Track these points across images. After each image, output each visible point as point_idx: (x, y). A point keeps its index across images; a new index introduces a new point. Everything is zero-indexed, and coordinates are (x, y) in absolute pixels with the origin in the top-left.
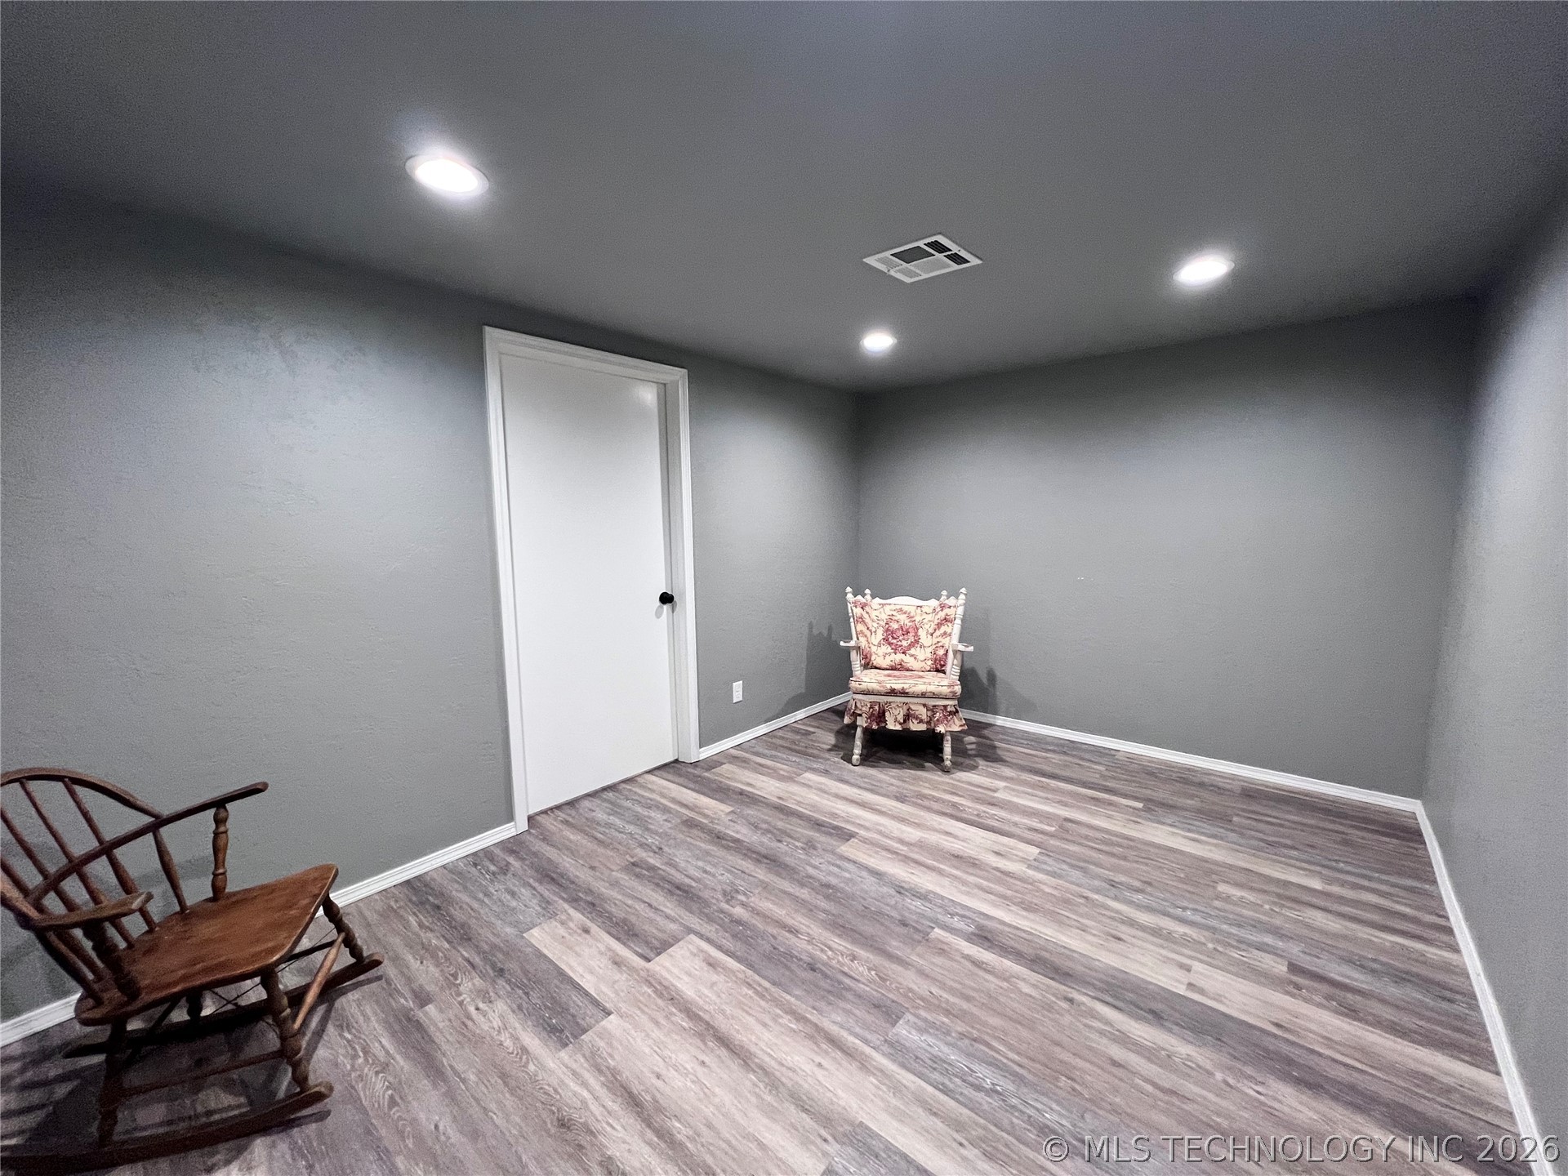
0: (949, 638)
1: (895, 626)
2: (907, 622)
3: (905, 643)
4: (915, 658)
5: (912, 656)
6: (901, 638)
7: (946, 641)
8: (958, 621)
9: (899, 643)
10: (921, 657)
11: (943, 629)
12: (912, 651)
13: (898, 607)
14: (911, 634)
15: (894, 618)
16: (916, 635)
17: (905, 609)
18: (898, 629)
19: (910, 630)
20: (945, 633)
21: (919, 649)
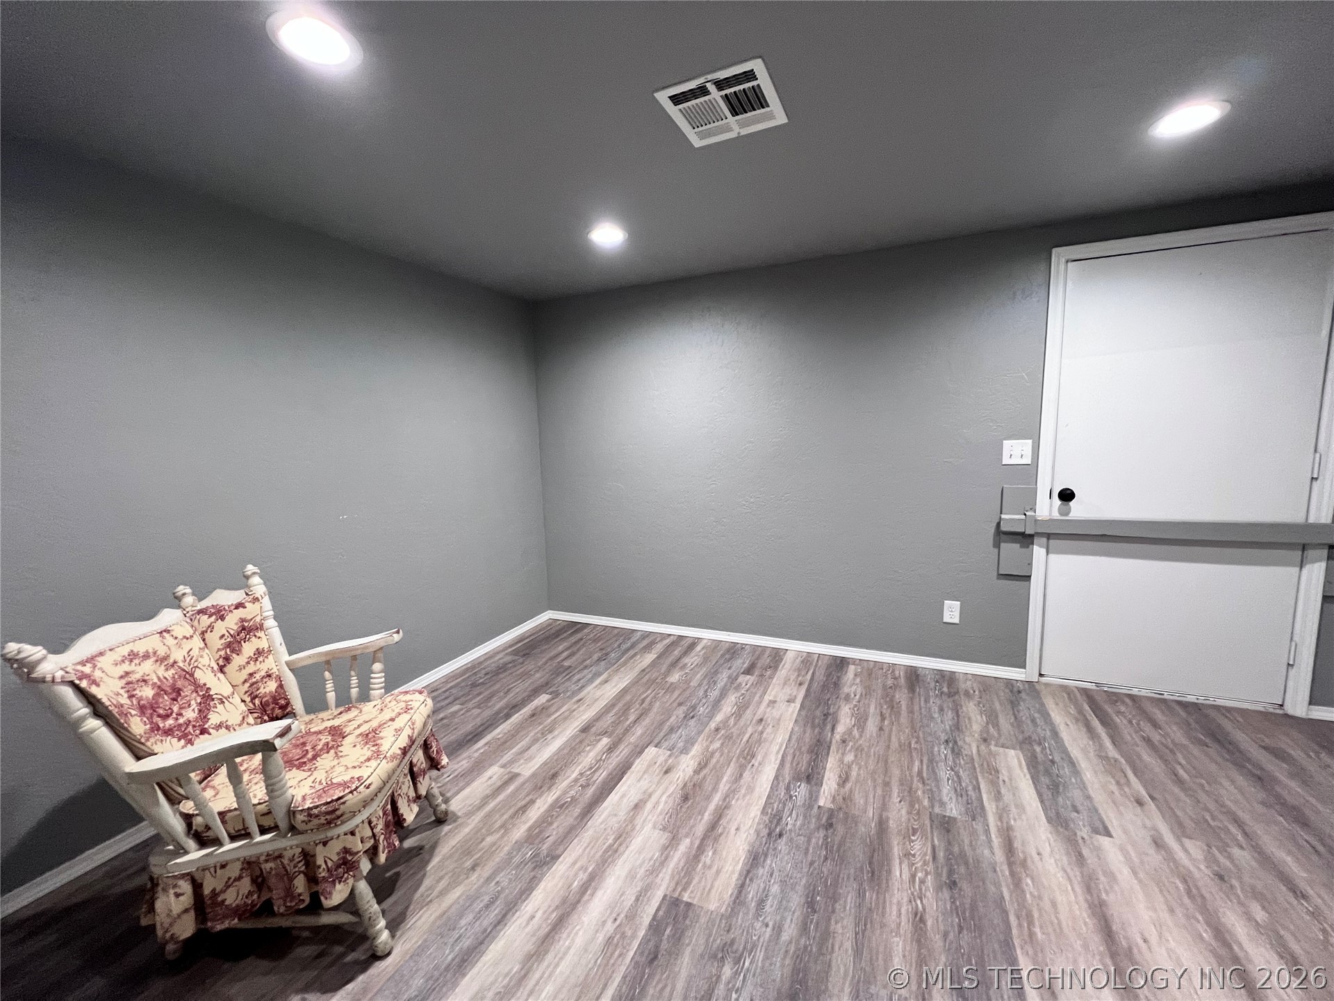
0: (271, 657)
1: (148, 693)
2: (161, 672)
3: (190, 714)
4: (228, 728)
5: (219, 727)
6: (176, 709)
7: (268, 664)
8: (271, 623)
9: (181, 721)
10: (235, 719)
11: (248, 649)
12: (214, 719)
13: (125, 651)
14: (188, 691)
15: (134, 677)
16: (197, 687)
17: (141, 647)
18: (157, 695)
19: (179, 684)
20: (259, 652)
21: (220, 707)
